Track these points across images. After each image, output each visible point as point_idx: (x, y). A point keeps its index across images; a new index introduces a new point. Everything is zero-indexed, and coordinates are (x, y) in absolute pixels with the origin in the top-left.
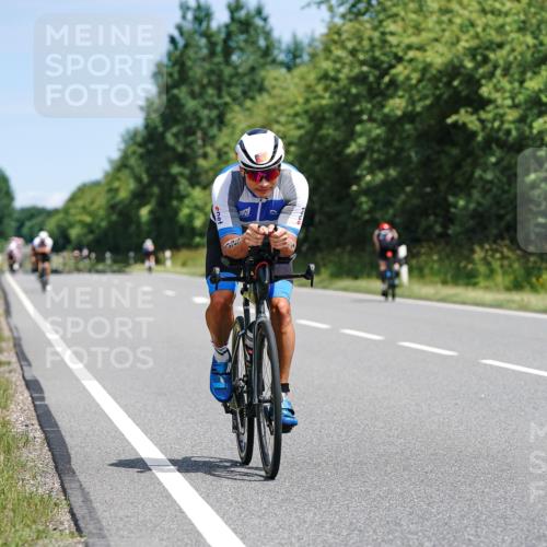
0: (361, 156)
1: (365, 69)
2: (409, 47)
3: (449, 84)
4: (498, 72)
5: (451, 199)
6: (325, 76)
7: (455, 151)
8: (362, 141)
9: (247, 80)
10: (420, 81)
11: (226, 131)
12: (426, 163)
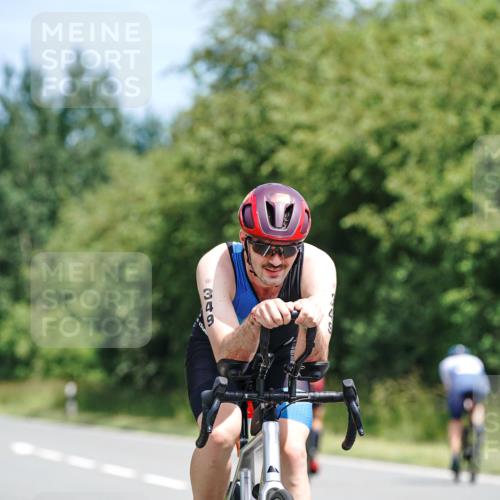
2: (298, 127)
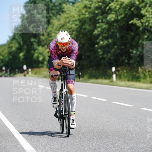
0: (99, 35)
1: (100, 4)
3: (130, 9)
4: (148, 5)
5: (131, 51)
6: (85, 7)
7: (132, 34)
8: (99, 29)
9: (58, 8)
10: (119, 8)
11: (51, 26)
12: (122, 37)
